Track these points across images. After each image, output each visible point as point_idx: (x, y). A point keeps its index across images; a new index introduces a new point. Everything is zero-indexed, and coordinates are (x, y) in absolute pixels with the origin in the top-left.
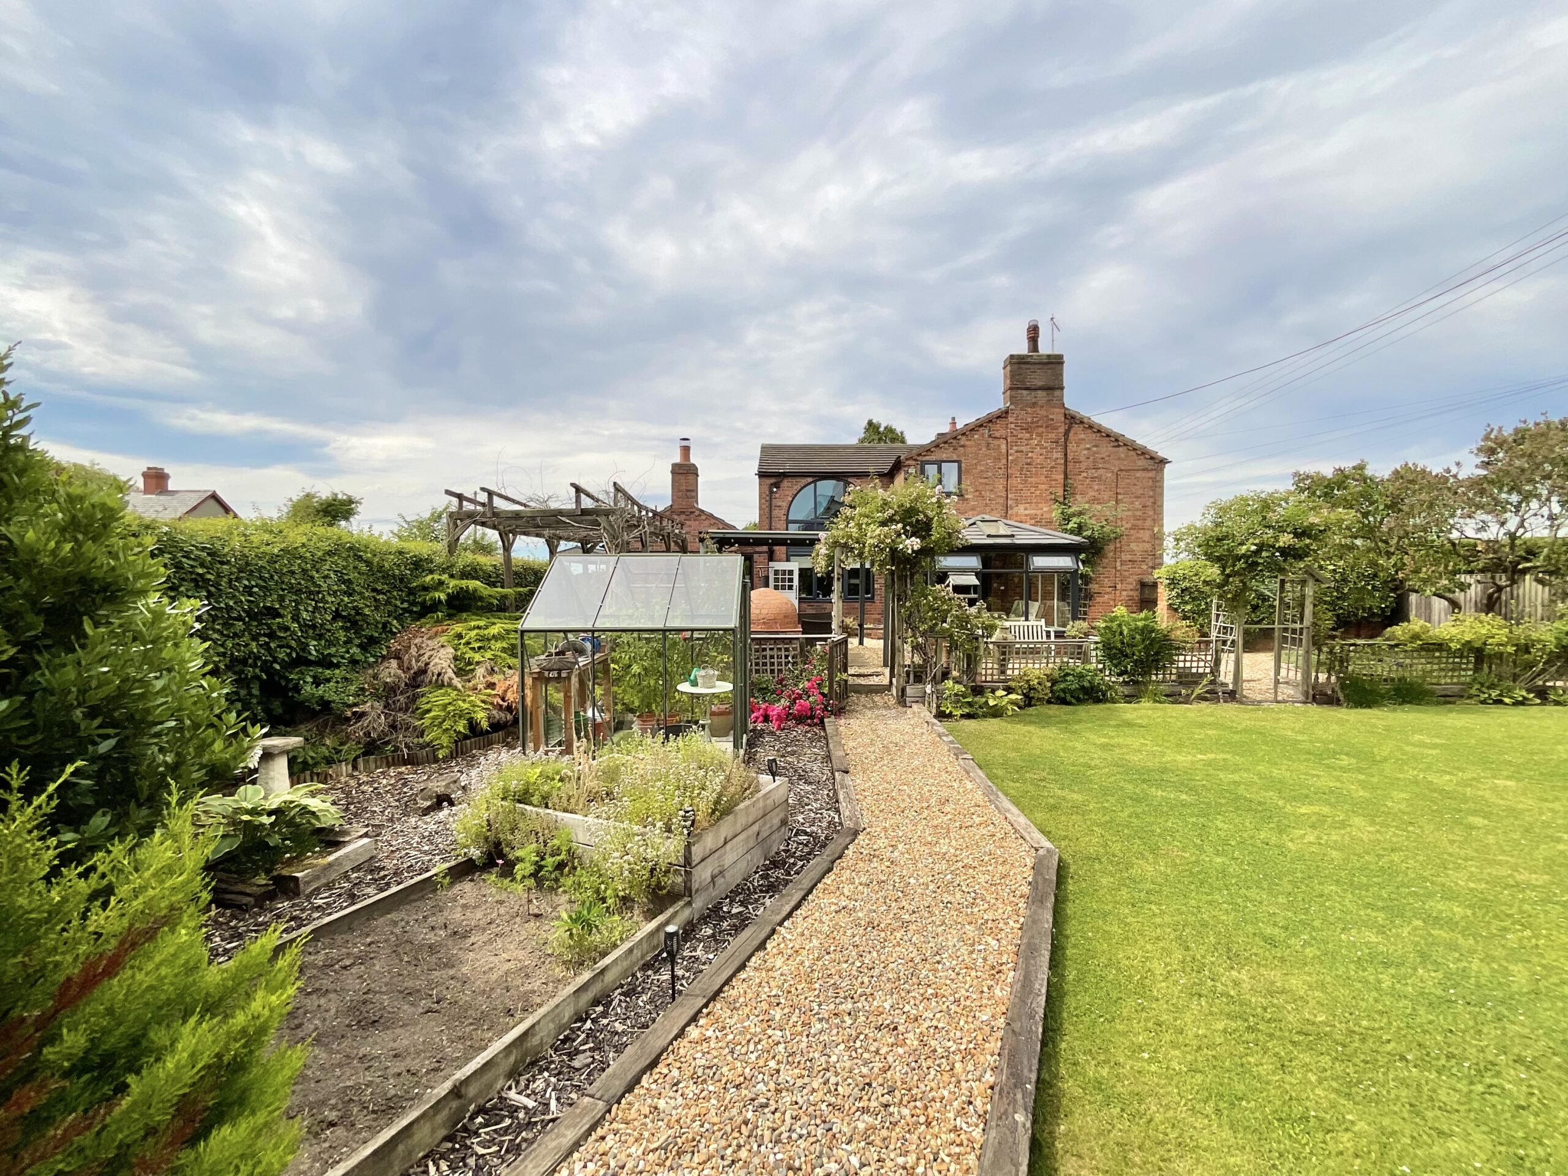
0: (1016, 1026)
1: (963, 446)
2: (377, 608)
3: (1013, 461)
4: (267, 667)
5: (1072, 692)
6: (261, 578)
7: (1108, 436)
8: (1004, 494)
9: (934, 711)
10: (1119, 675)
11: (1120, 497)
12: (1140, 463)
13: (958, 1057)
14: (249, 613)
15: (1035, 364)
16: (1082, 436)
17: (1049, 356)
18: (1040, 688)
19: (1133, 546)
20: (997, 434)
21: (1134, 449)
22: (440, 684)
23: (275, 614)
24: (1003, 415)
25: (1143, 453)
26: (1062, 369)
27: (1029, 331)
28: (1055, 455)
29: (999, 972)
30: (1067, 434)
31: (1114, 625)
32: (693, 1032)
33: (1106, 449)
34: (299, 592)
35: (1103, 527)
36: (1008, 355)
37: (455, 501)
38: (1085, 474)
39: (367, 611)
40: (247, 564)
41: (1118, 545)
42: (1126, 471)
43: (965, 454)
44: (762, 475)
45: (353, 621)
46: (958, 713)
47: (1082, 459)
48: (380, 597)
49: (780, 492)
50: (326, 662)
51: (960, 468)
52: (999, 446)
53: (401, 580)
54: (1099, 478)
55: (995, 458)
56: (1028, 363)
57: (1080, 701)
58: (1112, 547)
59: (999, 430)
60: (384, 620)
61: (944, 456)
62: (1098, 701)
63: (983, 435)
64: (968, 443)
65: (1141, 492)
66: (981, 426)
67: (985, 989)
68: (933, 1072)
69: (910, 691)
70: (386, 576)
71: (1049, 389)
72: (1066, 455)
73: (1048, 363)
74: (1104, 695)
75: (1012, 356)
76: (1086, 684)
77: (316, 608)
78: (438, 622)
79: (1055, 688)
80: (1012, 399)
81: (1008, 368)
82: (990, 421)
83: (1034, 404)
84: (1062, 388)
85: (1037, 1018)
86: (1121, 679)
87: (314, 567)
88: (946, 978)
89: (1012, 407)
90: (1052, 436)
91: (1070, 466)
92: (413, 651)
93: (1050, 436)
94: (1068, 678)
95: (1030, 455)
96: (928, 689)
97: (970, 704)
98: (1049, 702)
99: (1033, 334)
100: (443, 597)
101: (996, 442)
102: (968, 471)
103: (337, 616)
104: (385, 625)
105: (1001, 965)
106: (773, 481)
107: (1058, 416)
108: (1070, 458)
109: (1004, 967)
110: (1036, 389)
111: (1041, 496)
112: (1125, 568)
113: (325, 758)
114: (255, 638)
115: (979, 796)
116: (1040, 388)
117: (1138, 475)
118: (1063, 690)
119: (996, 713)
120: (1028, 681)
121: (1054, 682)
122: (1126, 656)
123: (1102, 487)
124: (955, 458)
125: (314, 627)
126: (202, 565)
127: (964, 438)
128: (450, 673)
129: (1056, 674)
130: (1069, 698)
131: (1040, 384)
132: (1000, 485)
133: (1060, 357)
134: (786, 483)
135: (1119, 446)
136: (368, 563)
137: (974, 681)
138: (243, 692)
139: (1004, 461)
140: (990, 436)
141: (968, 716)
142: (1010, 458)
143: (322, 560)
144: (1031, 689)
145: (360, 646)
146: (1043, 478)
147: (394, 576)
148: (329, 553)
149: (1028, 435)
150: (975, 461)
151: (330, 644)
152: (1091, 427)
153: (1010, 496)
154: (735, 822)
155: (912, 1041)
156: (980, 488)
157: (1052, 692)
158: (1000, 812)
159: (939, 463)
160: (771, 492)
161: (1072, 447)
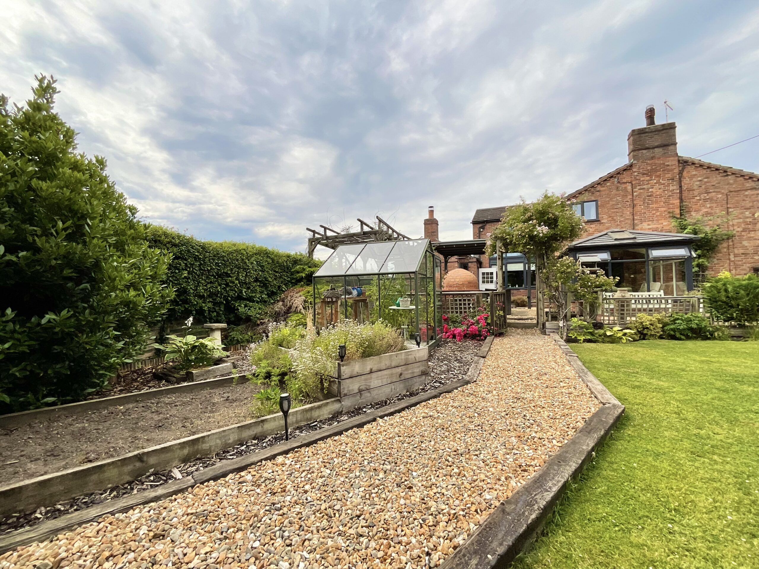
0: (509, 508)
1: (598, 191)
2: (275, 279)
3: (637, 196)
4: (226, 298)
5: (681, 332)
6: (224, 260)
7: (717, 170)
8: (631, 217)
9: (565, 337)
10: (725, 321)
11: (730, 210)
12: (748, 185)
13: (445, 518)
14: (217, 274)
15: (651, 132)
16: (694, 173)
17: (663, 125)
18: (652, 328)
19: (745, 243)
20: (624, 181)
21: (742, 176)
22: (296, 312)
23: (228, 275)
24: (628, 168)
25: (750, 178)
26: (675, 132)
27: (647, 113)
28: (671, 188)
29: (525, 471)
30: (681, 173)
31: (720, 285)
32: (280, 459)
33: (716, 179)
34: (239, 268)
35: (715, 230)
36: (630, 131)
37: (312, 233)
38: (698, 198)
39: (270, 279)
40: (218, 254)
41: (731, 243)
42: (735, 191)
43: (600, 196)
44: (474, 223)
45: (264, 284)
46: (582, 338)
47: (695, 187)
48: (277, 274)
49: (485, 231)
50: (250, 299)
51: (597, 204)
52: (625, 188)
53: (288, 268)
54: (711, 199)
55: (623, 196)
56: (646, 133)
57: (688, 338)
58: (725, 245)
59: (626, 177)
60: (278, 284)
61: (585, 199)
62: (706, 338)
63: (613, 183)
64: (602, 189)
65: (751, 204)
66: (612, 177)
67: (503, 478)
68: (416, 523)
69: (548, 325)
70: (281, 266)
71: (664, 146)
72: (681, 187)
73: (663, 130)
74: (712, 335)
75: (633, 131)
76: (694, 326)
77: (246, 275)
78: (302, 286)
79: (666, 328)
80: (634, 157)
81: (632, 138)
82: (619, 173)
83: (652, 158)
84: (675, 144)
85: (536, 507)
86: (726, 324)
87: (247, 258)
88: (475, 465)
89: (635, 162)
90: (669, 175)
91: (685, 194)
92: (289, 298)
93: (667, 176)
94: (677, 322)
95: (650, 190)
96: (561, 324)
97: (592, 334)
98: (661, 337)
99: (650, 114)
100: (304, 275)
101: (624, 186)
102: (603, 206)
103: (256, 280)
104: (279, 287)
105: (529, 466)
106: (480, 225)
107: (672, 162)
108: (684, 188)
109: (531, 468)
110: (654, 148)
111: (661, 215)
112: (737, 259)
113: (247, 340)
114: (220, 285)
115: (572, 374)
116: (657, 147)
117: (747, 193)
118: (673, 330)
119: (613, 340)
120: (642, 323)
121: (665, 325)
122: (732, 307)
123: (714, 205)
124: (593, 199)
125: (245, 283)
126: (198, 252)
127: (599, 186)
128: (301, 307)
129: (667, 320)
130: (678, 335)
131: (656, 144)
132: (628, 212)
133: (674, 124)
134: (488, 226)
135: (727, 175)
136: (273, 260)
137: (595, 320)
138: (217, 308)
139: (630, 197)
140: (619, 182)
141: (589, 341)
142: (635, 194)
143: (252, 256)
144: (644, 329)
145: (268, 294)
146: (662, 204)
147: (284, 266)
148: (256, 254)
149: (648, 178)
150: (607, 199)
151: (252, 292)
152: (701, 166)
153: (636, 218)
154: (380, 362)
155: (416, 497)
156: (613, 215)
157: (663, 331)
158: (584, 383)
159: (582, 203)
160: (480, 232)
161: (686, 182)
